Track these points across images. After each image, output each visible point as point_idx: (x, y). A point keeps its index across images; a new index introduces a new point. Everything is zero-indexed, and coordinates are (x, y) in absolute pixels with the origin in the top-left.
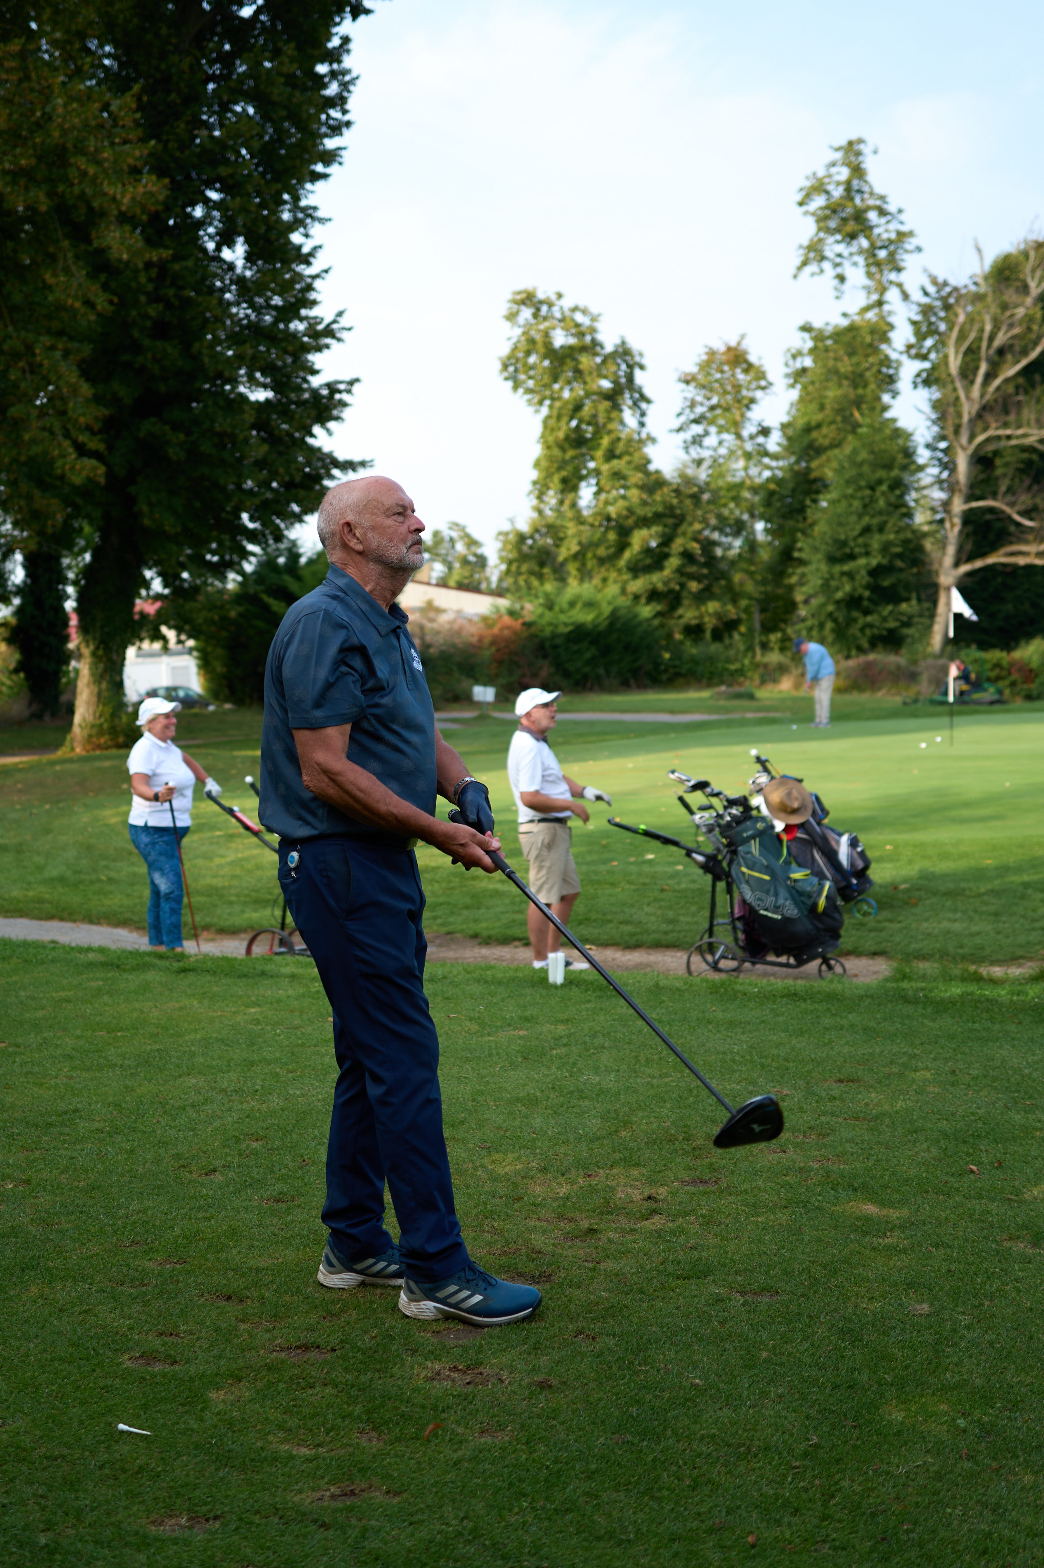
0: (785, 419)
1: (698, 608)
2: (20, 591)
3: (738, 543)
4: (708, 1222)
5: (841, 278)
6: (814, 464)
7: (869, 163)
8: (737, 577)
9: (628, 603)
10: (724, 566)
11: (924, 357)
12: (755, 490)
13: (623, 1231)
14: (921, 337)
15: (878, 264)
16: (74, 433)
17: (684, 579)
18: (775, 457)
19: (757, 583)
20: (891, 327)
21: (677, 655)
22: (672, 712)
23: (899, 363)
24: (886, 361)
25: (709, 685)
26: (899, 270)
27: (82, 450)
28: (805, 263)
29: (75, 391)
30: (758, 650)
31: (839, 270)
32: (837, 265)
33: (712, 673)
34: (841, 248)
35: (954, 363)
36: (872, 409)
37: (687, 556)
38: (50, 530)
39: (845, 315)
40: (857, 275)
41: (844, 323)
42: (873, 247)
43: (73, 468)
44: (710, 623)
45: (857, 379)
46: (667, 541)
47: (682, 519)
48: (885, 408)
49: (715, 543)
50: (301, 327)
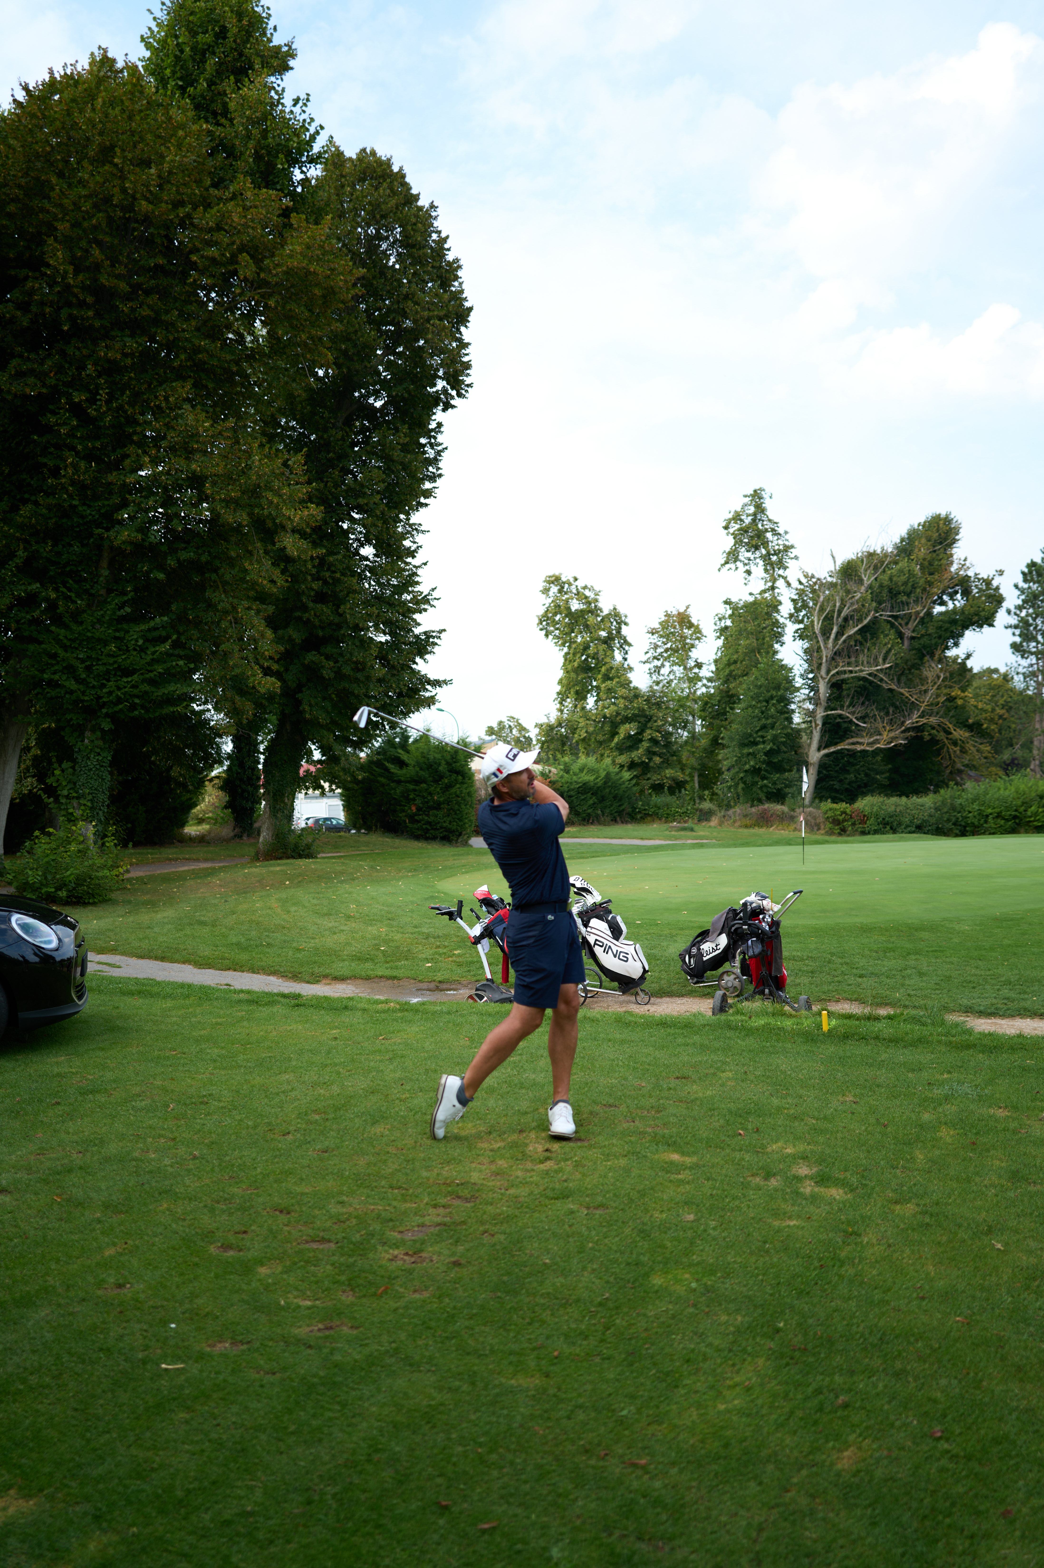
0: (714, 657)
1: (660, 773)
2: (229, 757)
3: (685, 734)
4: (578, 1165)
5: (749, 572)
6: (732, 686)
7: (768, 504)
8: (685, 755)
9: (617, 770)
10: (676, 748)
11: (801, 622)
12: (696, 700)
13: (527, 1171)
14: (798, 610)
15: (772, 564)
16: (261, 662)
17: (651, 756)
18: (709, 680)
19: (698, 759)
20: (780, 603)
21: (647, 803)
22: (642, 838)
23: (783, 626)
24: (776, 623)
25: (666, 822)
26: (785, 568)
27: (267, 672)
28: (727, 563)
29: (263, 636)
30: (697, 801)
31: (747, 567)
32: (745, 564)
33: (668, 814)
34: (749, 555)
35: (817, 627)
36: (768, 653)
37: (654, 741)
38: (245, 721)
39: (751, 594)
40: (758, 570)
41: (751, 599)
42: (769, 554)
43: (260, 683)
44: (667, 783)
45: (758, 634)
46: (641, 732)
47: (649, 719)
48: (776, 652)
49: (671, 734)
50: (409, 598)
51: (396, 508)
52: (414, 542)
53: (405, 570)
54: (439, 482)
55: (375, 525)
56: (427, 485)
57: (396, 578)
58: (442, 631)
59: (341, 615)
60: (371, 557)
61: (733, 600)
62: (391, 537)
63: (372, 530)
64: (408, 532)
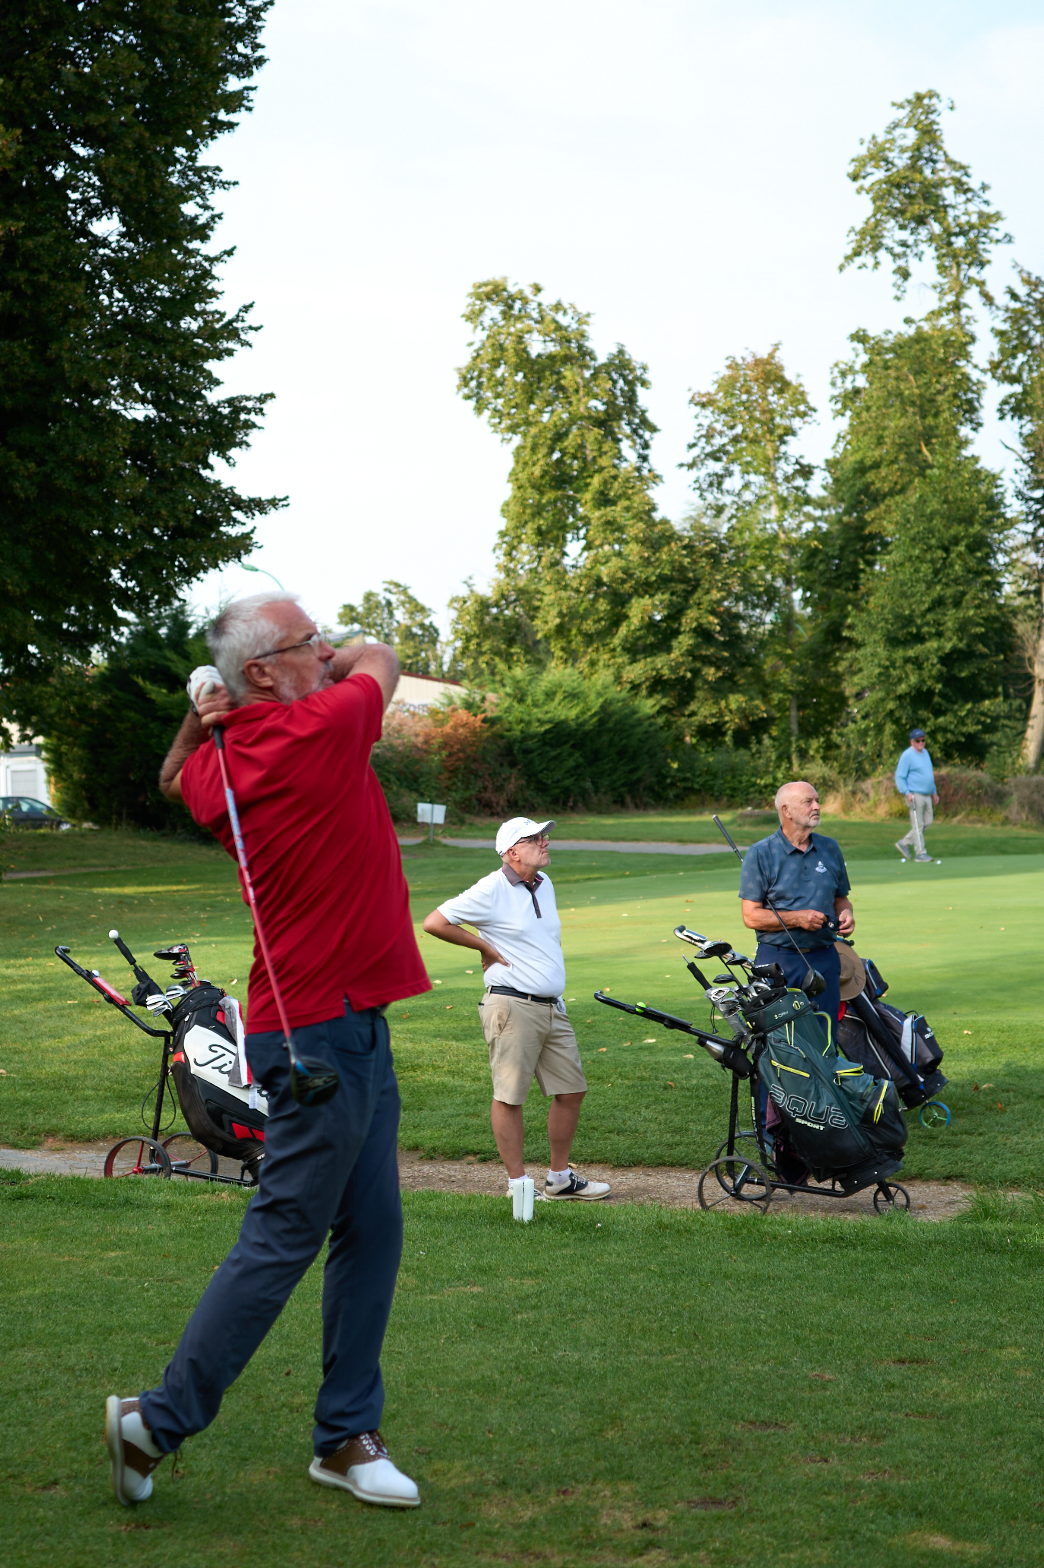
1: (716, 703)
3: (769, 617)
5: (904, 273)
6: (872, 516)
7: (943, 124)
8: (769, 663)
9: (624, 694)
10: (750, 648)
11: (1017, 379)
12: (792, 549)
14: (1008, 354)
15: (954, 255)
17: (698, 665)
18: (820, 505)
19: (795, 671)
20: (972, 339)
21: (688, 765)
22: (681, 841)
23: (981, 386)
24: (965, 383)
25: (730, 806)
26: (983, 263)
28: (856, 252)
30: (795, 762)
31: (901, 263)
32: (898, 256)
33: (734, 789)
34: (905, 235)
36: (945, 444)
37: (703, 633)
39: (909, 320)
41: (909, 331)
44: (732, 722)
45: (925, 405)
46: (675, 614)
47: (695, 585)
48: (964, 443)
49: (738, 617)
50: (194, 326)
51: (166, 133)
52: (206, 207)
53: (186, 266)
54: (259, 76)
55: (122, 171)
56: (233, 84)
57: (167, 283)
58: (264, 398)
59: (50, 363)
60: (113, 238)
61: (871, 333)
62: (156, 196)
63: (117, 180)
64: (192, 186)
